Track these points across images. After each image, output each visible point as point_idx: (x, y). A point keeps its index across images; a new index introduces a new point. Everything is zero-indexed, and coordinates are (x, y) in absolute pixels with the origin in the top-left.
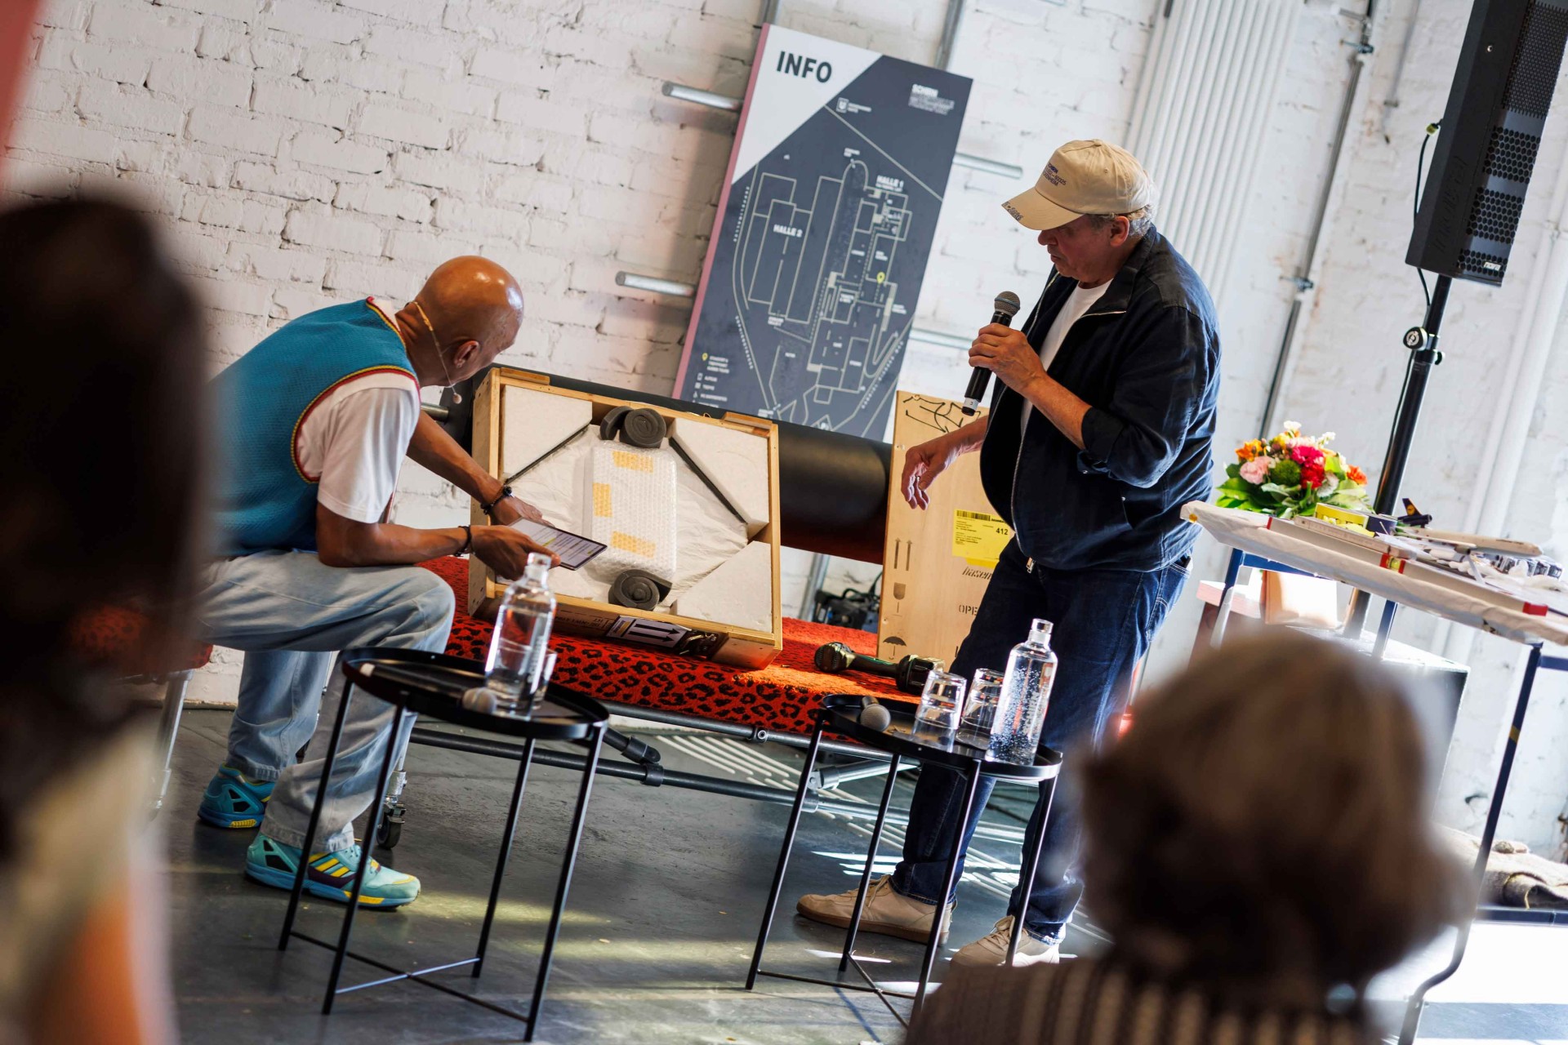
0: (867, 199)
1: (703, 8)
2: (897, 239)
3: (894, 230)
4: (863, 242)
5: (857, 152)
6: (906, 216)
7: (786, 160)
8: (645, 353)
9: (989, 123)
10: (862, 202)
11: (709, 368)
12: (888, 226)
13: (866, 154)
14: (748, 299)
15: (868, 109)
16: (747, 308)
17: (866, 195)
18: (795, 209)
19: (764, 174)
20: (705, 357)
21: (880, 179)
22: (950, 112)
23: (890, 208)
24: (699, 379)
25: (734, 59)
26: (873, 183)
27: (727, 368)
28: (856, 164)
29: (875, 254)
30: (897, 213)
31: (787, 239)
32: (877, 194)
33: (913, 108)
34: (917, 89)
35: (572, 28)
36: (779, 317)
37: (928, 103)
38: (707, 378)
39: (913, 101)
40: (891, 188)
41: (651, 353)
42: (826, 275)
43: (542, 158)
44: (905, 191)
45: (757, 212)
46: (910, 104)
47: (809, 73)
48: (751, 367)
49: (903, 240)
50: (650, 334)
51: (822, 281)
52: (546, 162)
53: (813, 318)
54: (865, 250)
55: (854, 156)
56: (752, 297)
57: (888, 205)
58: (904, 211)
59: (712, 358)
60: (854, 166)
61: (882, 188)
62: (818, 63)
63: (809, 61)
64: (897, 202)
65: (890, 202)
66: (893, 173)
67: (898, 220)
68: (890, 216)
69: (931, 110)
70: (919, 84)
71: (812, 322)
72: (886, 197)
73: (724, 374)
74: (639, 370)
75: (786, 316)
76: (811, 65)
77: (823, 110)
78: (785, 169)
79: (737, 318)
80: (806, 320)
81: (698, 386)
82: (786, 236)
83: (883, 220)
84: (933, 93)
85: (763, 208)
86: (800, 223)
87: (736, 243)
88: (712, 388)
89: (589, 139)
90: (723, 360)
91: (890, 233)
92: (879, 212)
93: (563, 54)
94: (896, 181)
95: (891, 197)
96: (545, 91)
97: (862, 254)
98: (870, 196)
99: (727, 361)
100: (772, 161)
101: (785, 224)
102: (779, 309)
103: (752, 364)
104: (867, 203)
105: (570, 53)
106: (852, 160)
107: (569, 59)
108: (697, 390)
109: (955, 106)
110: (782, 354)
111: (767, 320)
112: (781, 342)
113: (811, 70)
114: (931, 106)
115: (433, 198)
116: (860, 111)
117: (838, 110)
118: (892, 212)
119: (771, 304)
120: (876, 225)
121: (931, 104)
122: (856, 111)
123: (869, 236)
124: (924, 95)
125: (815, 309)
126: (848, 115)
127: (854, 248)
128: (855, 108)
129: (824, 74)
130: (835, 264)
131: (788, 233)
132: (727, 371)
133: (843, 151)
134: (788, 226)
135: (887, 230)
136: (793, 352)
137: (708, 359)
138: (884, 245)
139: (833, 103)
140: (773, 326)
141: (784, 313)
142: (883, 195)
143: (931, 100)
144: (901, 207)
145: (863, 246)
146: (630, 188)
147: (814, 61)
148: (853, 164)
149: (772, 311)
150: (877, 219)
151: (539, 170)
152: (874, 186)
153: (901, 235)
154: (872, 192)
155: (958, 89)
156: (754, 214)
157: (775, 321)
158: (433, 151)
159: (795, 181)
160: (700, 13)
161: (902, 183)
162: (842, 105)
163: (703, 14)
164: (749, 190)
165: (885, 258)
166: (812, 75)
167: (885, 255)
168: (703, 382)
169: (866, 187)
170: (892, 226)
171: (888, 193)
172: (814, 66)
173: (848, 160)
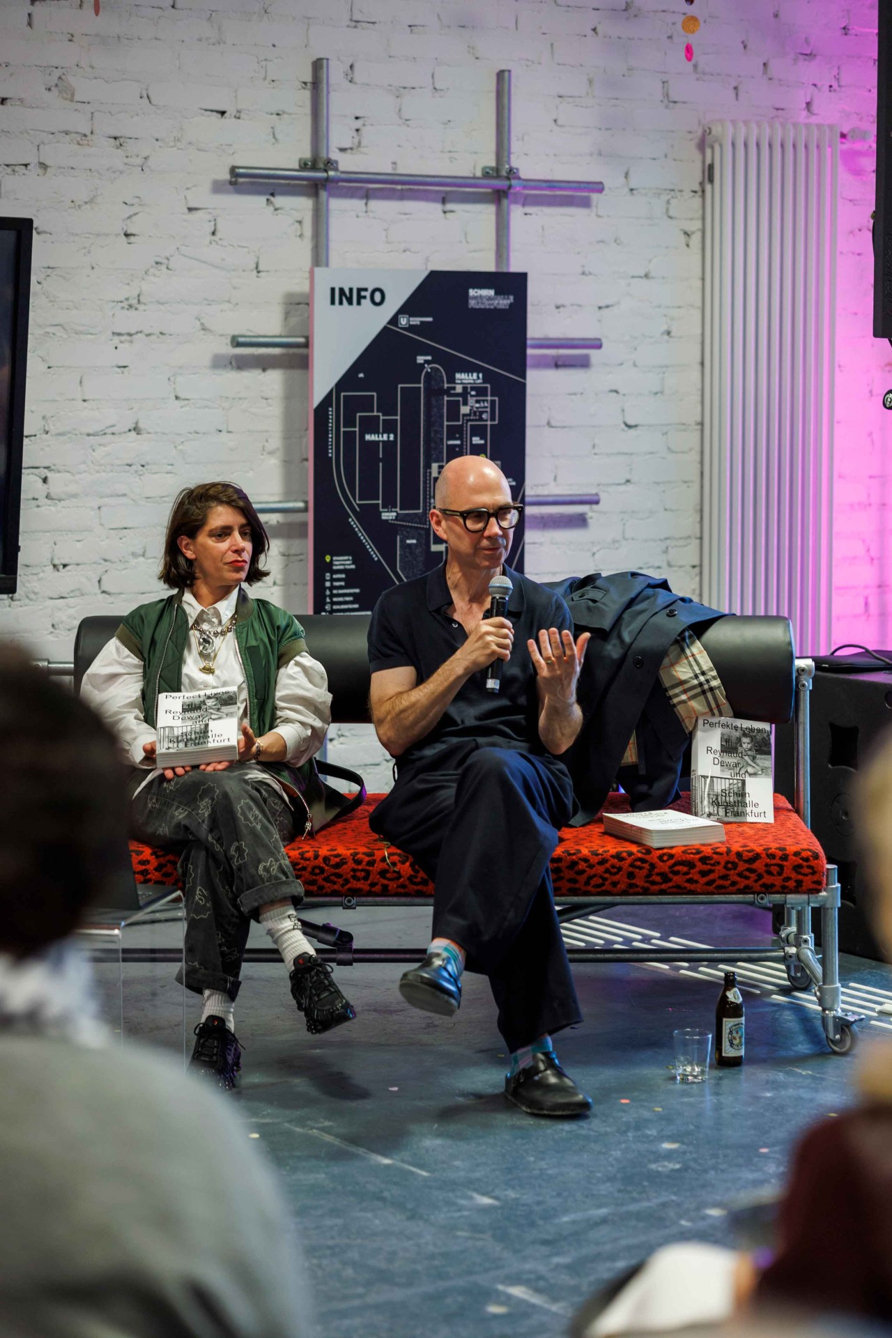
0: (450, 395)
1: (257, 268)
2: (489, 423)
3: (484, 416)
4: (454, 432)
5: (429, 358)
6: (493, 402)
7: (361, 378)
8: (281, 567)
9: (563, 306)
10: (446, 398)
11: (335, 568)
12: (478, 414)
13: (438, 357)
14: (357, 502)
15: (430, 319)
16: (358, 509)
17: (448, 392)
18: (382, 418)
19: (342, 394)
20: (328, 559)
21: (458, 376)
22: (511, 305)
23: (475, 399)
24: (328, 578)
25: (298, 304)
26: (452, 379)
27: (353, 564)
28: (431, 368)
29: (471, 440)
30: (484, 401)
31: (381, 444)
32: (459, 389)
33: (474, 310)
34: (472, 292)
35: (136, 309)
36: (392, 511)
37: (487, 302)
38: (335, 576)
39: (472, 303)
40: (472, 381)
41: (287, 565)
42: (428, 466)
43: (137, 423)
44: (485, 381)
45: (344, 427)
46: (470, 307)
47: (363, 301)
48: (376, 559)
49: (496, 422)
50: (282, 550)
51: (425, 473)
52: (141, 425)
53: (425, 506)
54: (461, 438)
55: (426, 362)
56: (359, 500)
57: (472, 396)
58: (489, 398)
59: (335, 558)
60: (429, 370)
61: (462, 383)
62: (370, 290)
63: (359, 290)
64: (481, 392)
65: (473, 393)
66: (469, 368)
67: (487, 407)
68: (477, 405)
69: (492, 307)
70: (474, 288)
71: (425, 510)
72: (469, 390)
73: (351, 570)
74: (278, 582)
75: (398, 510)
76: (363, 293)
77: (385, 329)
78: (361, 385)
79: (350, 520)
80: (419, 509)
81: (328, 584)
82: (379, 441)
83: (471, 410)
84: (491, 292)
85: (350, 422)
86: (389, 427)
87: (331, 458)
88: (343, 583)
89: (177, 398)
90: (346, 558)
91: (481, 419)
92: (465, 403)
93: (133, 331)
94: (475, 375)
95: (472, 389)
96: (125, 367)
97: (458, 442)
98: (452, 392)
99: (351, 558)
100: (347, 381)
101: (376, 432)
102: (389, 503)
103: (376, 555)
104: (450, 399)
105: (139, 330)
106: (426, 365)
107: (139, 335)
108: (328, 588)
109: (514, 299)
110: (403, 541)
111: (381, 516)
112: (400, 532)
113: (365, 297)
114: (492, 304)
115: (43, 477)
116: (421, 322)
117: (400, 326)
118: (477, 402)
119: (380, 502)
120: (464, 415)
121: (491, 302)
122: (418, 323)
123: (461, 426)
124: (481, 296)
125: (425, 499)
126: (411, 328)
127: (449, 439)
128: (416, 321)
129: (378, 297)
130: (434, 456)
131: (381, 439)
132: (353, 567)
133: (416, 359)
134: (378, 433)
135: (477, 418)
136: (413, 538)
137: (332, 560)
138: (477, 431)
139: (394, 320)
140: (387, 521)
141: (396, 507)
142: (465, 389)
143: (490, 298)
144: (487, 396)
145: (457, 436)
146: (229, 432)
147: (366, 290)
148: (428, 368)
149: (383, 508)
150: (465, 410)
151: (138, 434)
152: (455, 383)
153: (493, 419)
154: (454, 388)
155: (514, 284)
156: (342, 429)
157: (388, 516)
158: (32, 438)
159: (375, 394)
160: (255, 272)
161: (481, 375)
162: (403, 321)
163: (258, 272)
164: (332, 412)
165: (482, 442)
166: (366, 303)
167: (481, 439)
168: (332, 580)
169: (446, 386)
170: (481, 413)
171: (469, 386)
172: (367, 294)
173: (422, 366)
